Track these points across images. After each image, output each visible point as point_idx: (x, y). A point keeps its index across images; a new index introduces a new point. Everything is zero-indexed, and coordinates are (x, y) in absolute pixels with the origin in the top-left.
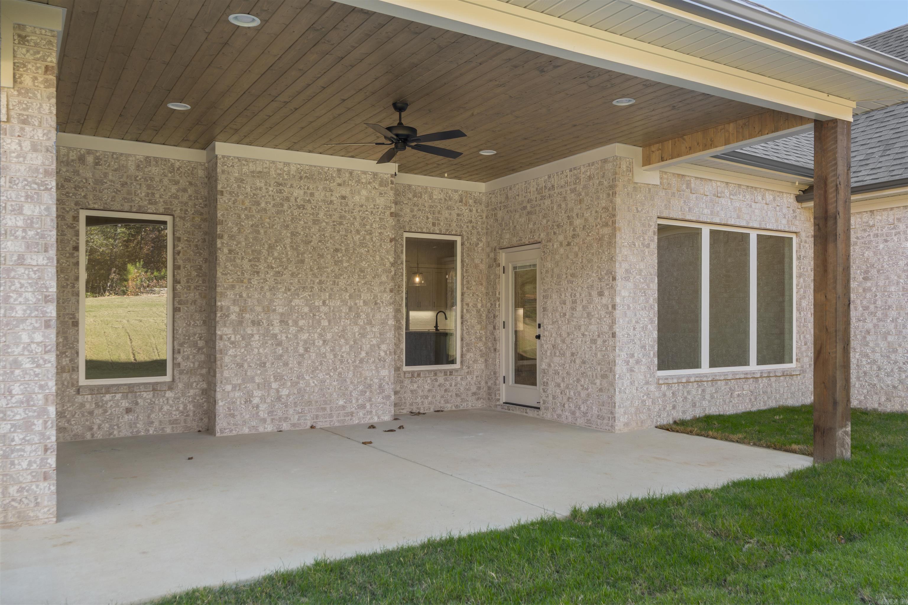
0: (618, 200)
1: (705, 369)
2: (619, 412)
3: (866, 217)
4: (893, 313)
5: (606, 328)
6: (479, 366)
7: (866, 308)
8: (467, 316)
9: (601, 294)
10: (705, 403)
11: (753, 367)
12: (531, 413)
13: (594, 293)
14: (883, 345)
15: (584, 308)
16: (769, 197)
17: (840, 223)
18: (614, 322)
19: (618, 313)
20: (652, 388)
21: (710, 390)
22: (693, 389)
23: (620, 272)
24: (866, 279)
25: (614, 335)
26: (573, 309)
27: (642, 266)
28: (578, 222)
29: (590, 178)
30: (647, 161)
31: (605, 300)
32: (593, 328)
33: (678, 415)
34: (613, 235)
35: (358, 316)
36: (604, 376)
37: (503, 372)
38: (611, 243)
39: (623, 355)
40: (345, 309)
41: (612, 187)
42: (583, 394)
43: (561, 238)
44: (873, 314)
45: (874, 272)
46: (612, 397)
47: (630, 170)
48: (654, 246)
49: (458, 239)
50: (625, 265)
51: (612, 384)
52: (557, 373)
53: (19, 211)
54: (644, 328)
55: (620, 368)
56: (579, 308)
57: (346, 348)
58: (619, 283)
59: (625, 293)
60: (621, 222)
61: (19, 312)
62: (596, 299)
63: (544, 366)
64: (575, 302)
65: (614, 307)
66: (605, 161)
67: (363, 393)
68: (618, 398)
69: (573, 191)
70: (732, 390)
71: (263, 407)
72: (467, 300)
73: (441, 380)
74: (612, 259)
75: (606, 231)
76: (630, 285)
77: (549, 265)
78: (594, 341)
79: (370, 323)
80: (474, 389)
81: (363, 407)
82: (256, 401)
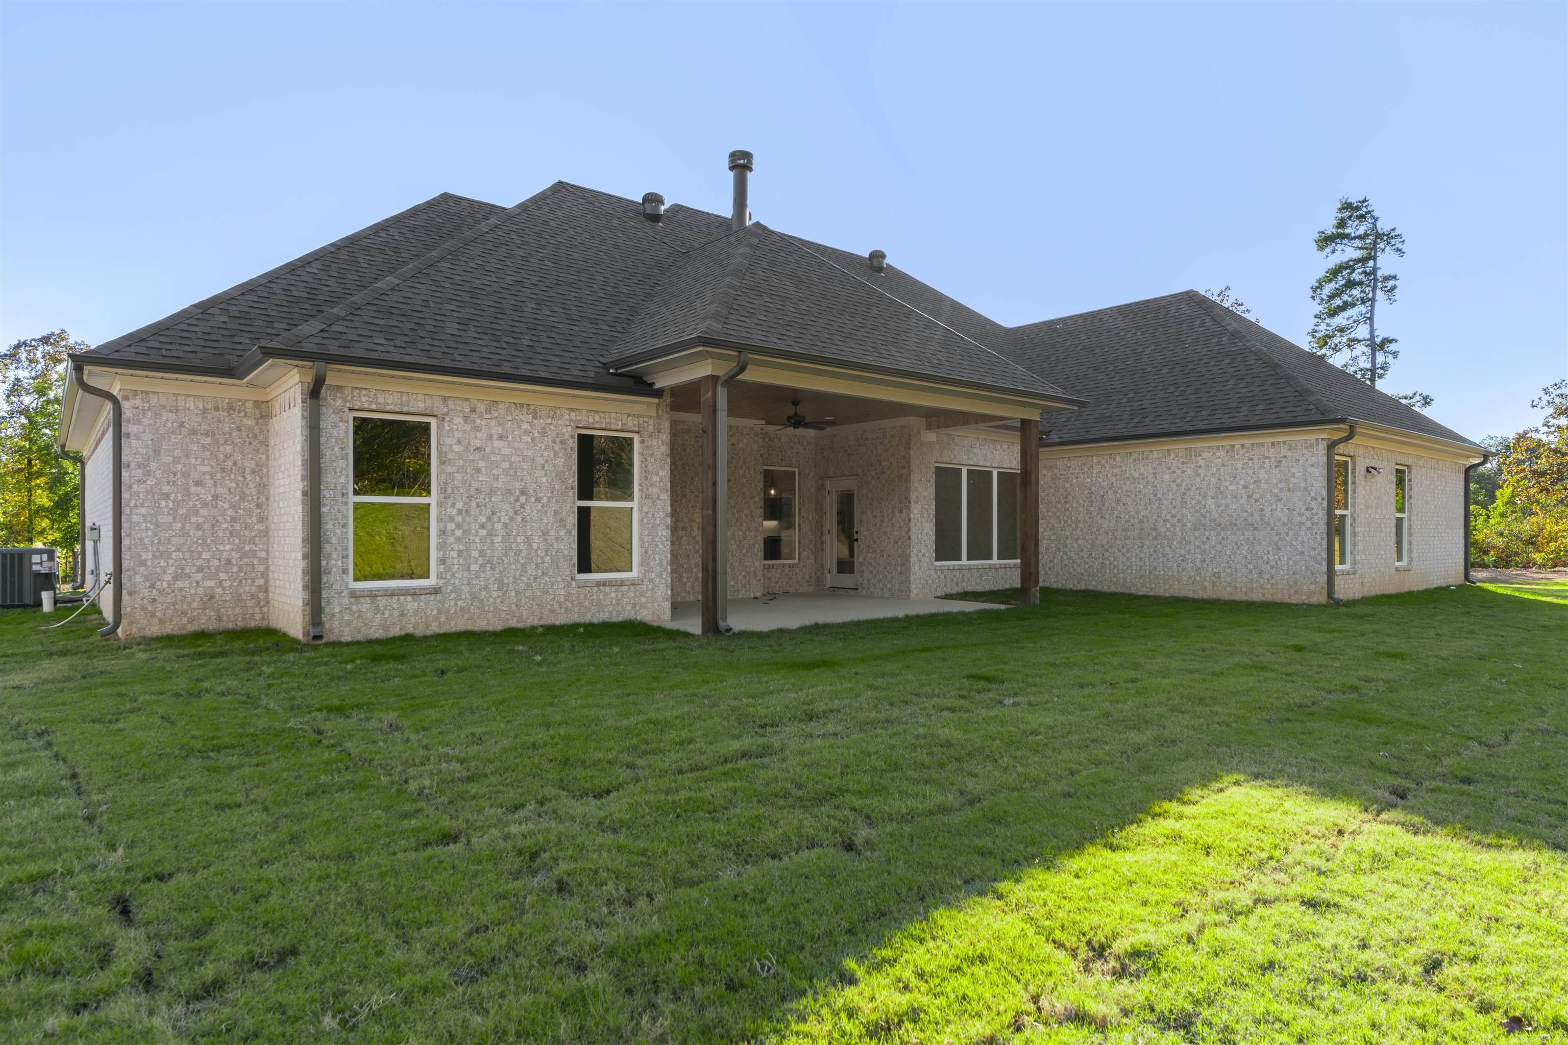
0: (912, 452)
1: (964, 561)
2: (913, 587)
3: (1066, 461)
4: (1081, 525)
5: (904, 534)
6: (811, 561)
7: (1066, 522)
8: (803, 525)
9: (901, 512)
10: (964, 584)
11: (995, 561)
12: (851, 592)
13: (896, 511)
14: (1075, 546)
15: (890, 520)
16: (1005, 446)
17: (1033, 475)
18: (909, 530)
19: (912, 524)
20: (932, 572)
21: (967, 575)
22: (957, 573)
23: (913, 496)
24: (1066, 502)
25: (909, 538)
26: (882, 521)
27: (926, 494)
28: (885, 464)
29: (893, 436)
30: (929, 427)
31: (903, 516)
32: (896, 533)
33: (948, 590)
34: (908, 475)
35: (742, 525)
36: (903, 565)
37: (828, 566)
38: (908, 479)
39: (915, 551)
40: (734, 520)
41: (908, 443)
42: (889, 577)
43: (873, 473)
44: (1070, 526)
45: (1070, 498)
46: (908, 577)
47: (919, 433)
48: (933, 481)
49: (797, 470)
50: (916, 494)
51: (908, 569)
52: (870, 564)
53: (657, 474)
54: (927, 534)
55: (913, 559)
56: (886, 520)
57: (734, 547)
58: (912, 504)
59: (916, 511)
60: (913, 467)
61: (658, 522)
62: (898, 515)
63: (861, 560)
64: (882, 516)
65: (909, 520)
66: (904, 427)
67: (745, 577)
68: (912, 578)
69: (881, 443)
70: (981, 576)
71: (688, 584)
72: (803, 514)
73: (787, 570)
74: (908, 490)
75: (904, 471)
76: (919, 506)
77: (864, 491)
78: (896, 542)
79: (748, 529)
80: (807, 578)
81: (744, 586)
82: (685, 580)
